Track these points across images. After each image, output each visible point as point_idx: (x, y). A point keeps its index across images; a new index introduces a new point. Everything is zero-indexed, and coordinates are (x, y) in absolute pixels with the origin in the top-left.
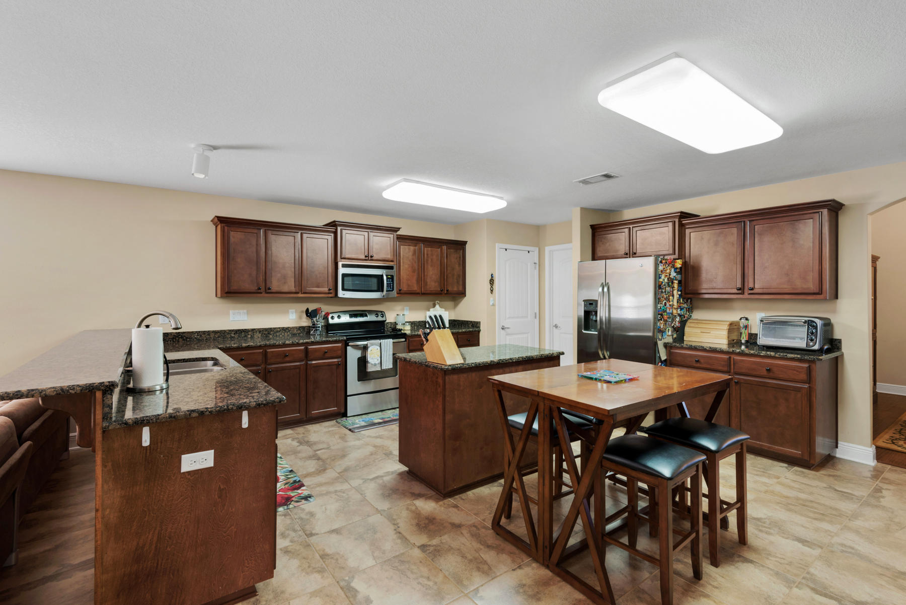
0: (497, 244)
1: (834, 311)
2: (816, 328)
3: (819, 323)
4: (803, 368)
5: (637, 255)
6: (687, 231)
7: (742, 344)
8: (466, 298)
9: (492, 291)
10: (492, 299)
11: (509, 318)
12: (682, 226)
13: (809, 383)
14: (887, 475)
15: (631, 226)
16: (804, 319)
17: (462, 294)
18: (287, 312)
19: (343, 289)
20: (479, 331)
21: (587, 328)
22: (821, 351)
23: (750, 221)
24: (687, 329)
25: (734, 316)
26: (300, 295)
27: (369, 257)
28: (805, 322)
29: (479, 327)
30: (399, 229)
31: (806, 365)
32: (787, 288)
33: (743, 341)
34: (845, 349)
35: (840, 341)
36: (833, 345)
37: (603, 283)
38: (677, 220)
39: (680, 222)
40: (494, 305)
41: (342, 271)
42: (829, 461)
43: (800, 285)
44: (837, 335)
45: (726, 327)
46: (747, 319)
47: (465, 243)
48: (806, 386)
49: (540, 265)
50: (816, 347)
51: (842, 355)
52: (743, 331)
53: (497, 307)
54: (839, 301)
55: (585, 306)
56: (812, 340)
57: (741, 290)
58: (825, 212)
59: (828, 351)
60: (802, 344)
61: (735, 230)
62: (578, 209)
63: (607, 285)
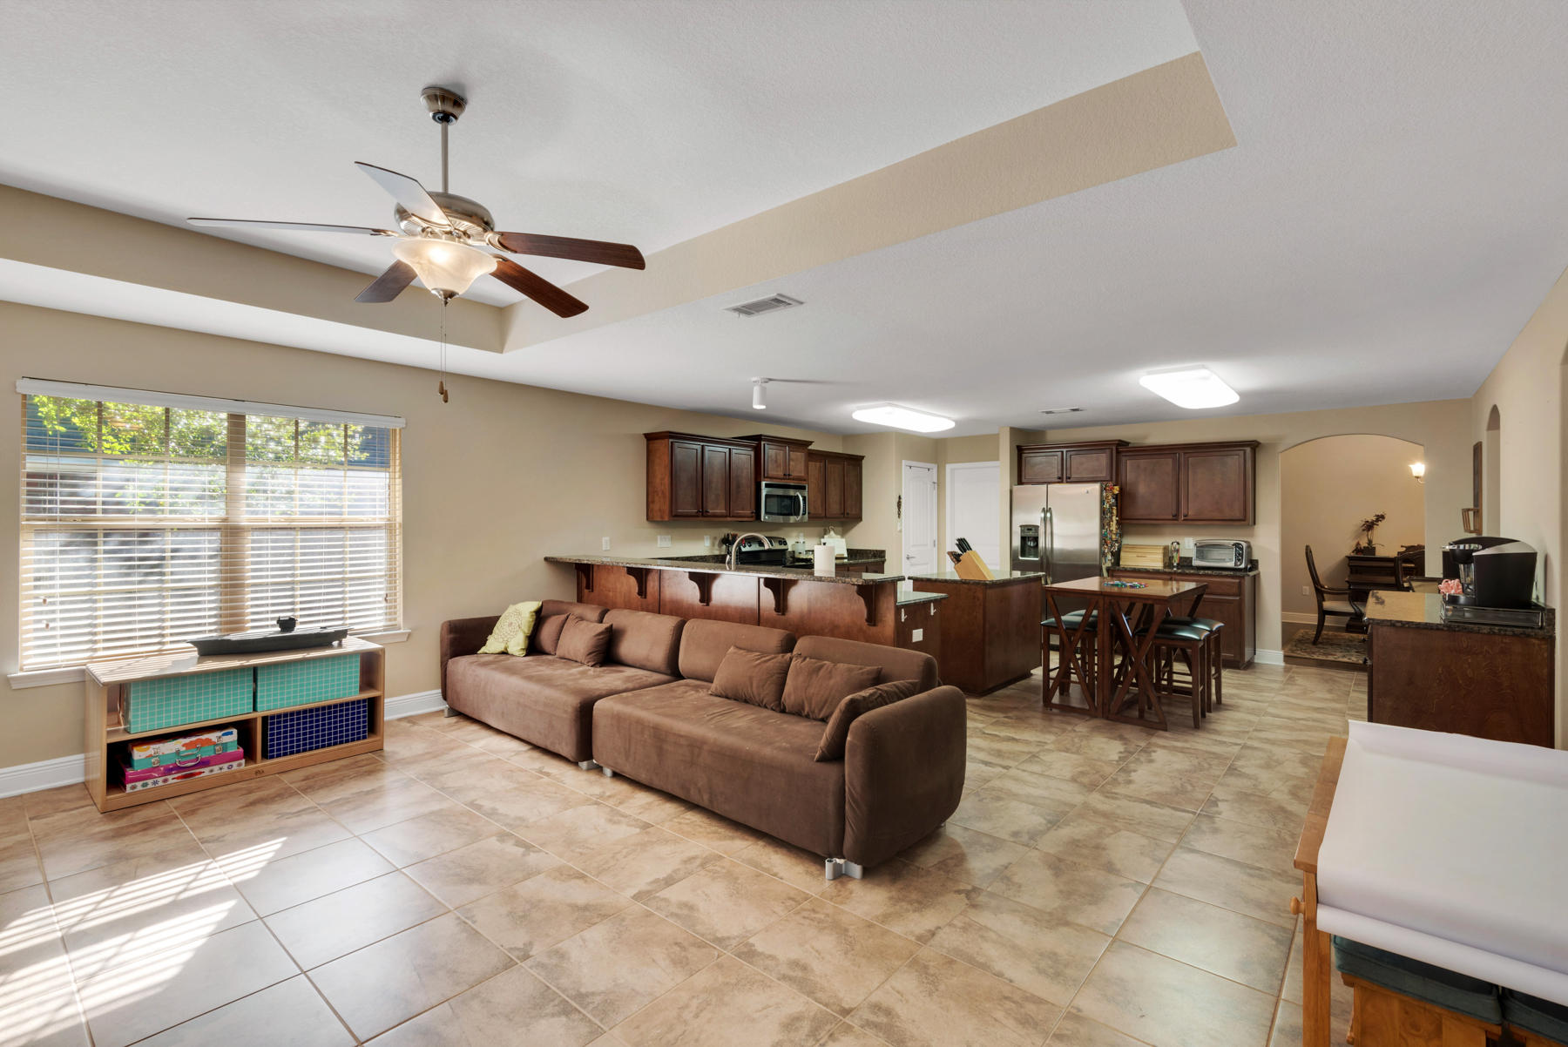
0: (903, 461)
1: (1252, 535)
2: (1242, 549)
3: (1244, 545)
4: (1234, 583)
5: (1071, 480)
6: (1124, 459)
7: (1174, 567)
8: (861, 524)
9: (899, 514)
10: (899, 524)
11: (913, 546)
12: (1118, 452)
13: (1240, 595)
14: (1294, 670)
15: (1065, 450)
16: (1233, 542)
17: (858, 518)
18: (702, 539)
19: (766, 513)
20: (883, 562)
21: (1023, 554)
22: (1245, 569)
23: (1185, 453)
24: (1122, 554)
25: (1167, 541)
26: (729, 519)
27: (787, 476)
28: (1234, 545)
29: (884, 557)
30: (811, 443)
31: (1237, 581)
32: (1217, 515)
33: (1175, 564)
34: (1262, 568)
35: (1257, 561)
36: (1254, 564)
37: (1044, 509)
38: (1114, 448)
39: (1117, 449)
40: (901, 531)
41: (764, 492)
42: (1249, 666)
43: (1228, 514)
44: (1255, 557)
45: (1161, 551)
46: (1178, 544)
47: (862, 458)
48: (1238, 598)
49: (940, 484)
50: (1243, 566)
51: (1259, 574)
52: (1175, 554)
53: (903, 533)
54: (1256, 526)
55: (1022, 531)
56: (1239, 560)
57: (1176, 517)
58: (1248, 450)
59: (1251, 570)
60: (1231, 564)
61: (1170, 461)
62: (1008, 429)
63: (1049, 510)
